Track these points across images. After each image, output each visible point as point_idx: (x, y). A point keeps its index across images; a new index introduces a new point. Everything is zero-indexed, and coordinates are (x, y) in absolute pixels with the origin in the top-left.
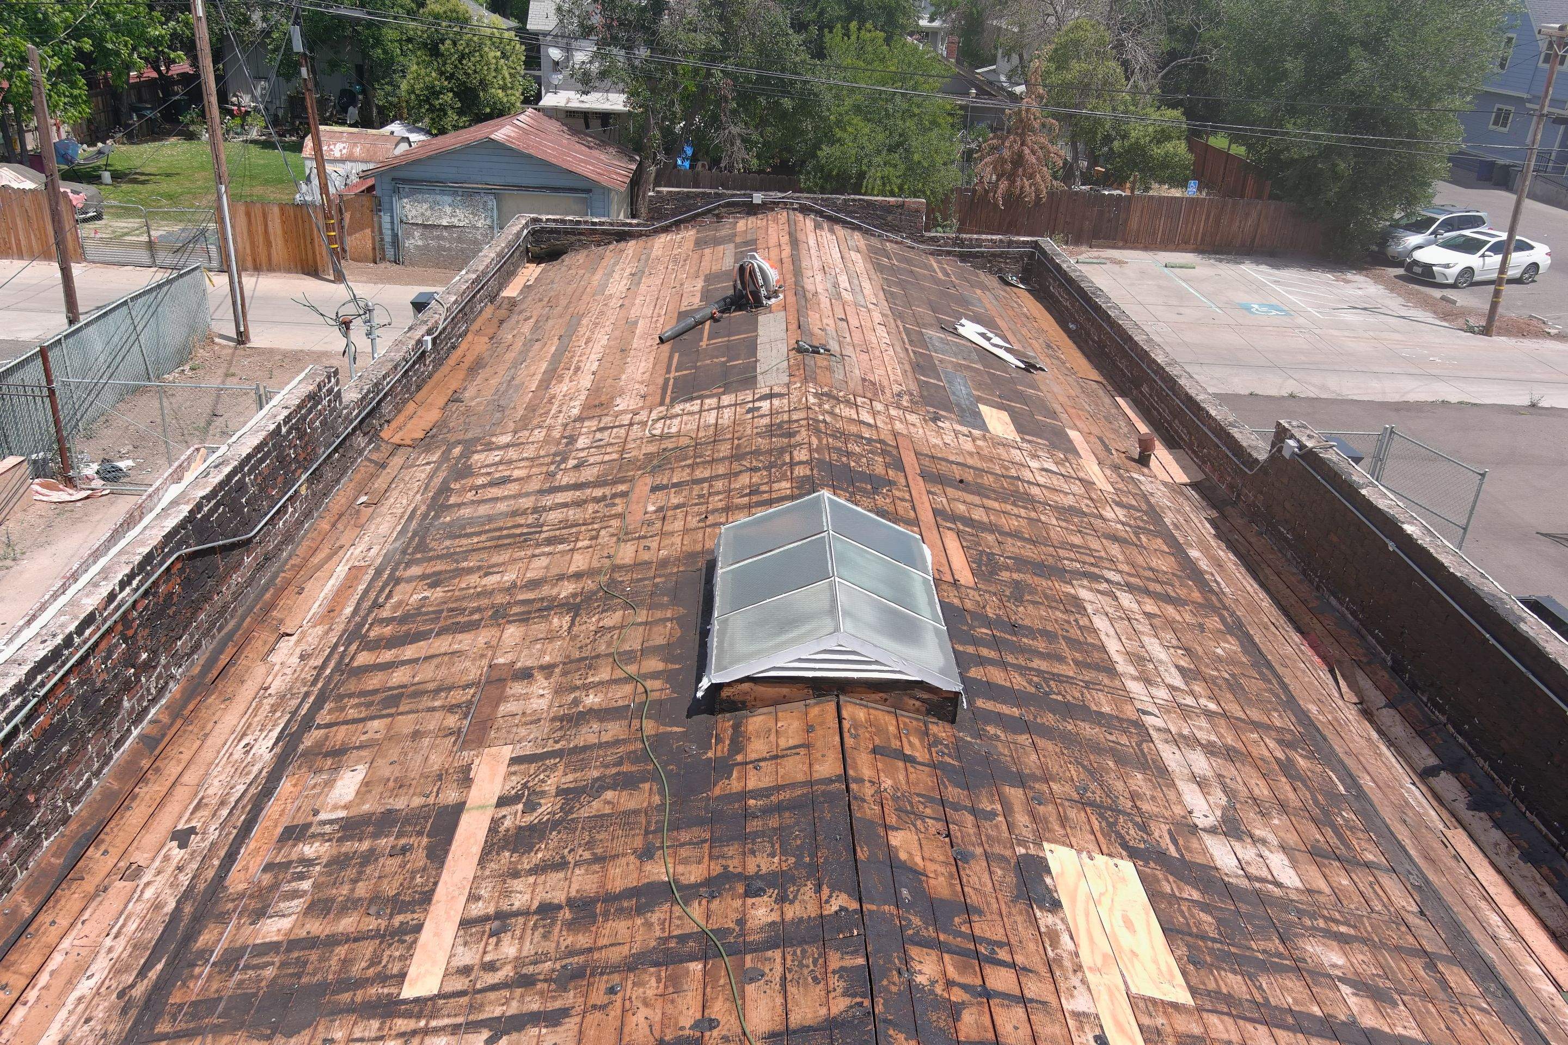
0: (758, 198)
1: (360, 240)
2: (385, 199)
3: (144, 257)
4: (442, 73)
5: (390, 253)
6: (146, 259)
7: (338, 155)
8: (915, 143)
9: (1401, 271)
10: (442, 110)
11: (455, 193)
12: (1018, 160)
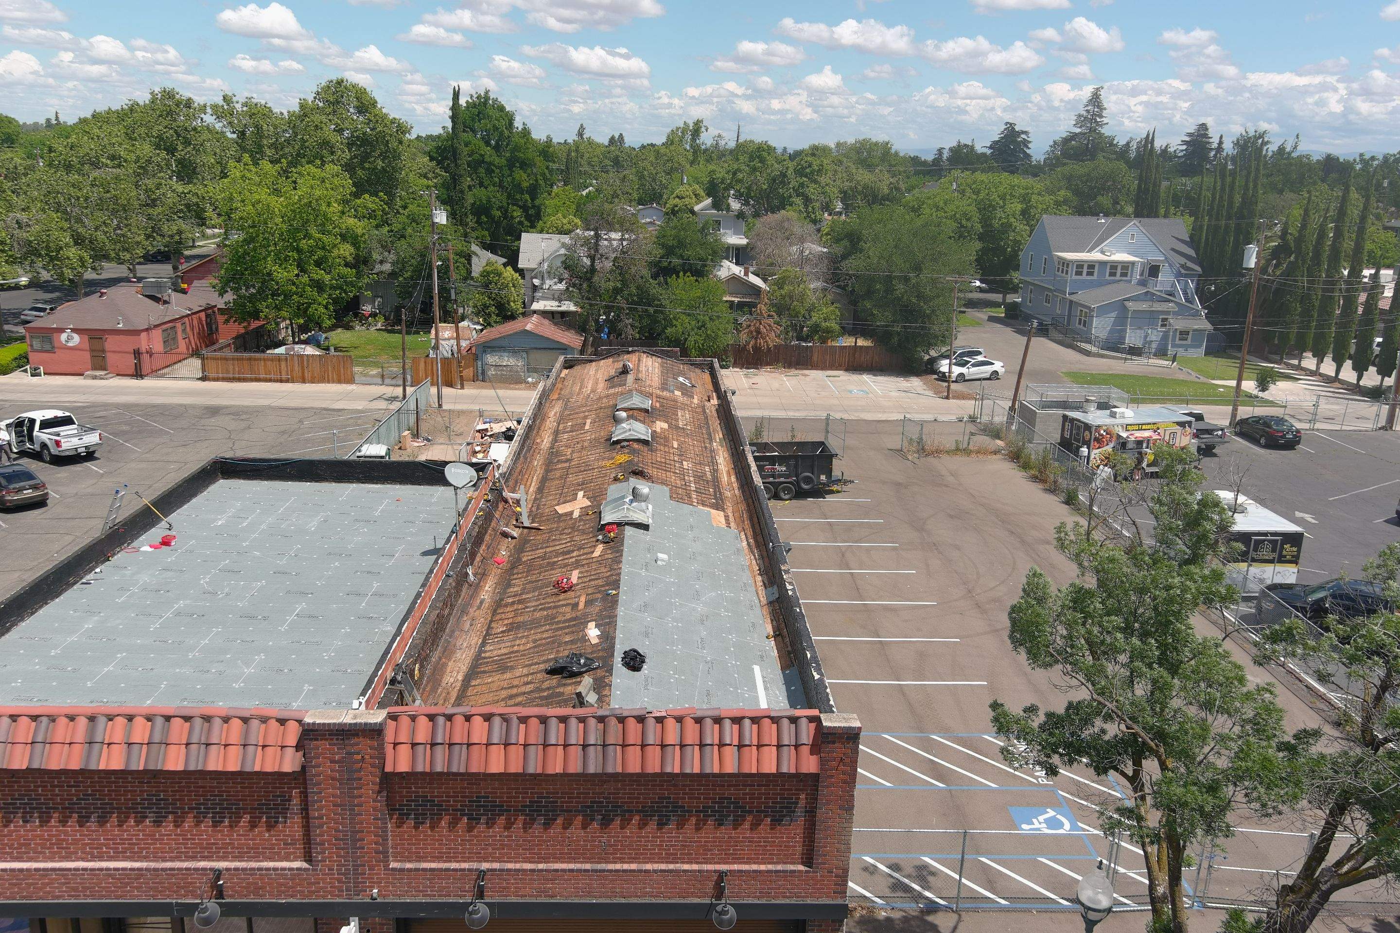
0: (630, 349)
1: (468, 372)
2: (480, 355)
3: (379, 381)
4: (490, 298)
5: (481, 378)
6: (381, 382)
7: (446, 336)
8: (708, 325)
9: (936, 376)
10: (489, 315)
11: (509, 352)
12: (758, 332)
